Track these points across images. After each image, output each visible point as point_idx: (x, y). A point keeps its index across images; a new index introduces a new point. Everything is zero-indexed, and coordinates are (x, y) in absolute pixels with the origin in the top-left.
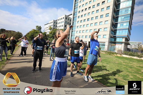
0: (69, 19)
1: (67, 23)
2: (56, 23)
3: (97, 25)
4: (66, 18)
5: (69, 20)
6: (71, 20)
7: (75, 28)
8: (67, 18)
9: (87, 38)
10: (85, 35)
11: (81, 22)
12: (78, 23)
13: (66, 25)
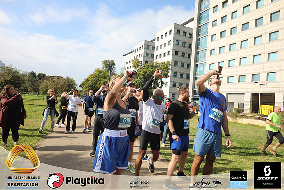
0: (185, 33)
1: (181, 43)
2: (151, 48)
3: (276, 39)
4: (178, 32)
5: (188, 35)
6: (191, 35)
7: (205, 56)
8: (179, 30)
9: (245, 82)
10: (236, 75)
11: (221, 37)
12: (212, 41)
13: (178, 50)
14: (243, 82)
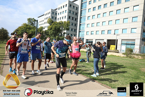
0: (74, 7)
1: (72, 12)
2: (55, 13)
3: (120, 13)
6: (77, 8)
7: (85, 20)
8: (71, 5)
9: (104, 34)
10: (100, 30)
11: (93, 10)
12: (88, 12)
13: (70, 16)
14: (103, 34)
